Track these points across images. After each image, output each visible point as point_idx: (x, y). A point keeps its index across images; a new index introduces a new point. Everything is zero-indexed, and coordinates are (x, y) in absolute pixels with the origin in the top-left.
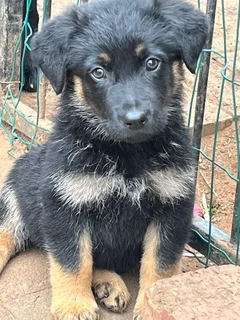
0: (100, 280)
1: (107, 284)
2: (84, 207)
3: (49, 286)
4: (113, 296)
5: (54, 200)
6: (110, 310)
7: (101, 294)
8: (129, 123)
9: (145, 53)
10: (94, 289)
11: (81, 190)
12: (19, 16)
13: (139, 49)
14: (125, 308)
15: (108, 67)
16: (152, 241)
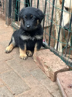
0: (27, 52)
1: (28, 52)
2: (25, 40)
3: (19, 52)
4: (29, 54)
5: (20, 39)
6: (29, 56)
7: (27, 54)
8: (27, 27)
9: (32, 17)
10: (26, 53)
11: (24, 38)
12: (15, 8)
13: (31, 16)
14: (31, 56)
15: (26, 18)
16: (36, 46)
